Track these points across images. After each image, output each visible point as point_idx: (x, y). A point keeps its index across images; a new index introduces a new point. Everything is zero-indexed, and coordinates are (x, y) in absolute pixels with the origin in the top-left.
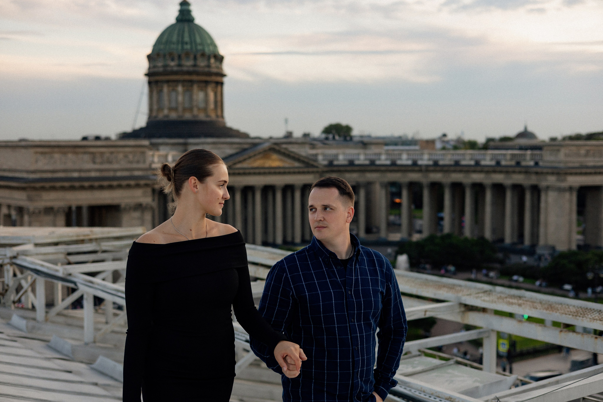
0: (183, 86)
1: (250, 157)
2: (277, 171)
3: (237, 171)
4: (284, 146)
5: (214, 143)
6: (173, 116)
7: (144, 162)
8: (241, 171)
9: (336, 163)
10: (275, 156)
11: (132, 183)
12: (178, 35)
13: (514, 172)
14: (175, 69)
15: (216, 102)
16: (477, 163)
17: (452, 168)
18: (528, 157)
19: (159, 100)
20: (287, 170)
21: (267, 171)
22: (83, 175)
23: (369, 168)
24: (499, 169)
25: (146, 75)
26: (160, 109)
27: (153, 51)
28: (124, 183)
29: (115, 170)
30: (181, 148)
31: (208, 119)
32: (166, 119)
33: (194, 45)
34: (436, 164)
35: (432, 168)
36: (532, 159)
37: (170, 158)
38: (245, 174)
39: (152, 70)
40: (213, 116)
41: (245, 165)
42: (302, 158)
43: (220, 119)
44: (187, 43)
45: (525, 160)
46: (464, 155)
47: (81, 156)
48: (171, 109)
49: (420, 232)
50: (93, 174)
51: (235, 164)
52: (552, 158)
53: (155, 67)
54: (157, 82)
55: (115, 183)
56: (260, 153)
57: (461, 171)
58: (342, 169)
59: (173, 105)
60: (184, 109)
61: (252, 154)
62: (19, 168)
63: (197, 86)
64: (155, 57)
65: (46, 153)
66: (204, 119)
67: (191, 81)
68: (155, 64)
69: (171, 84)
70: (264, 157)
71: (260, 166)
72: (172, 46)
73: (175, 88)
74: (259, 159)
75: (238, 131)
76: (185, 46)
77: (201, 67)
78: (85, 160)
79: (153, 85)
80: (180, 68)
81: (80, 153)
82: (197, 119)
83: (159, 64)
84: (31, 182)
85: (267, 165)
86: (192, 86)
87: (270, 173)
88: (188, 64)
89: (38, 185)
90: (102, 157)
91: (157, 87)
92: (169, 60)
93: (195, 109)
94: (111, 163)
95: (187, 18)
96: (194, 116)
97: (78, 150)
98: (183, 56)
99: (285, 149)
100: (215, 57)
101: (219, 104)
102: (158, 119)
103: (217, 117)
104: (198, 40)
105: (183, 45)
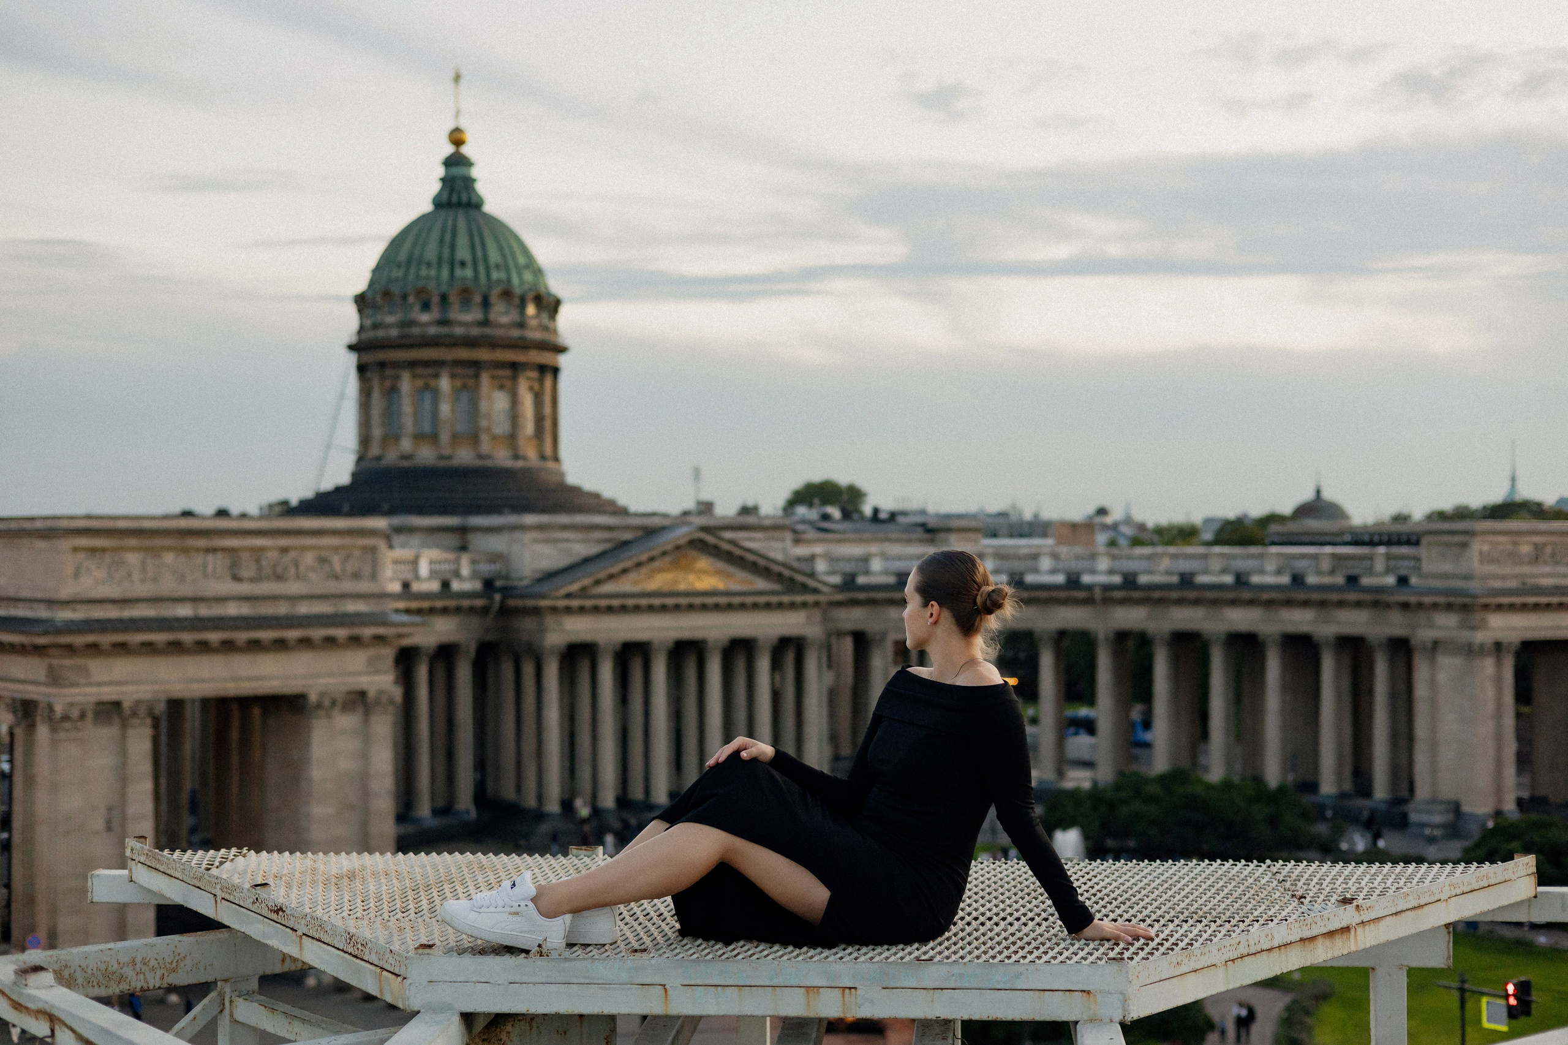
0: (453, 376)
1: (639, 565)
2: (710, 600)
3: (603, 603)
4: (728, 535)
5: (541, 528)
6: (426, 455)
7: (374, 576)
8: (616, 602)
9: (861, 580)
10: (704, 563)
12: (441, 241)
13: (1341, 604)
14: (432, 330)
15: (539, 420)
16: (1241, 580)
17: (1174, 595)
18: (1379, 565)
19: (390, 412)
20: (736, 600)
21: (684, 601)
22: (204, 611)
24: (1300, 596)
25: (352, 347)
26: (392, 437)
27: (372, 283)
28: (318, 633)
29: (293, 599)
30: (453, 540)
31: (520, 464)
32: (405, 464)
33: (482, 269)
34: (1130, 581)
35: (1117, 594)
36: (1388, 571)
37: (424, 569)
38: (624, 609)
39: (370, 335)
40: (532, 455)
41: (625, 585)
42: (776, 568)
43: (550, 465)
44: (463, 264)
45: (1370, 571)
46: (1205, 557)
47: (199, 559)
48: (419, 437)
49: (1089, 765)
50: (232, 610)
51: (598, 582)
52: (1447, 567)
53: (375, 326)
54: (382, 365)
55: (292, 634)
56: (664, 553)
57: (1196, 602)
58: (880, 595)
59: (427, 427)
60: (455, 437)
61: (644, 557)
62: (25, 594)
63: (493, 377)
64: (379, 299)
65: (103, 550)
66: (509, 463)
67: (476, 365)
68: (379, 318)
69: (420, 371)
70: (676, 565)
71: (666, 588)
72: (424, 272)
73: (432, 383)
74: (662, 570)
75: (597, 496)
76: (459, 272)
77: (501, 326)
78: (210, 568)
79: (369, 375)
80: (444, 330)
81: (198, 550)
82: (488, 463)
83: (390, 319)
84: (58, 631)
85: (682, 587)
86: (477, 376)
87: (691, 607)
88: (468, 317)
89: (79, 640)
90: (257, 561)
91: (383, 378)
92: (417, 308)
93: (484, 438)
94: (280, 578)
95: (464, 198)
96: (481, 457)
97: (192, 542)
98: (453, 299)
99: (731, 542)
100: (537, 299)
101: (548, 423)
102: (384, 463)
103: (543, 457)
104: (493, 255)
105: (451, 268)
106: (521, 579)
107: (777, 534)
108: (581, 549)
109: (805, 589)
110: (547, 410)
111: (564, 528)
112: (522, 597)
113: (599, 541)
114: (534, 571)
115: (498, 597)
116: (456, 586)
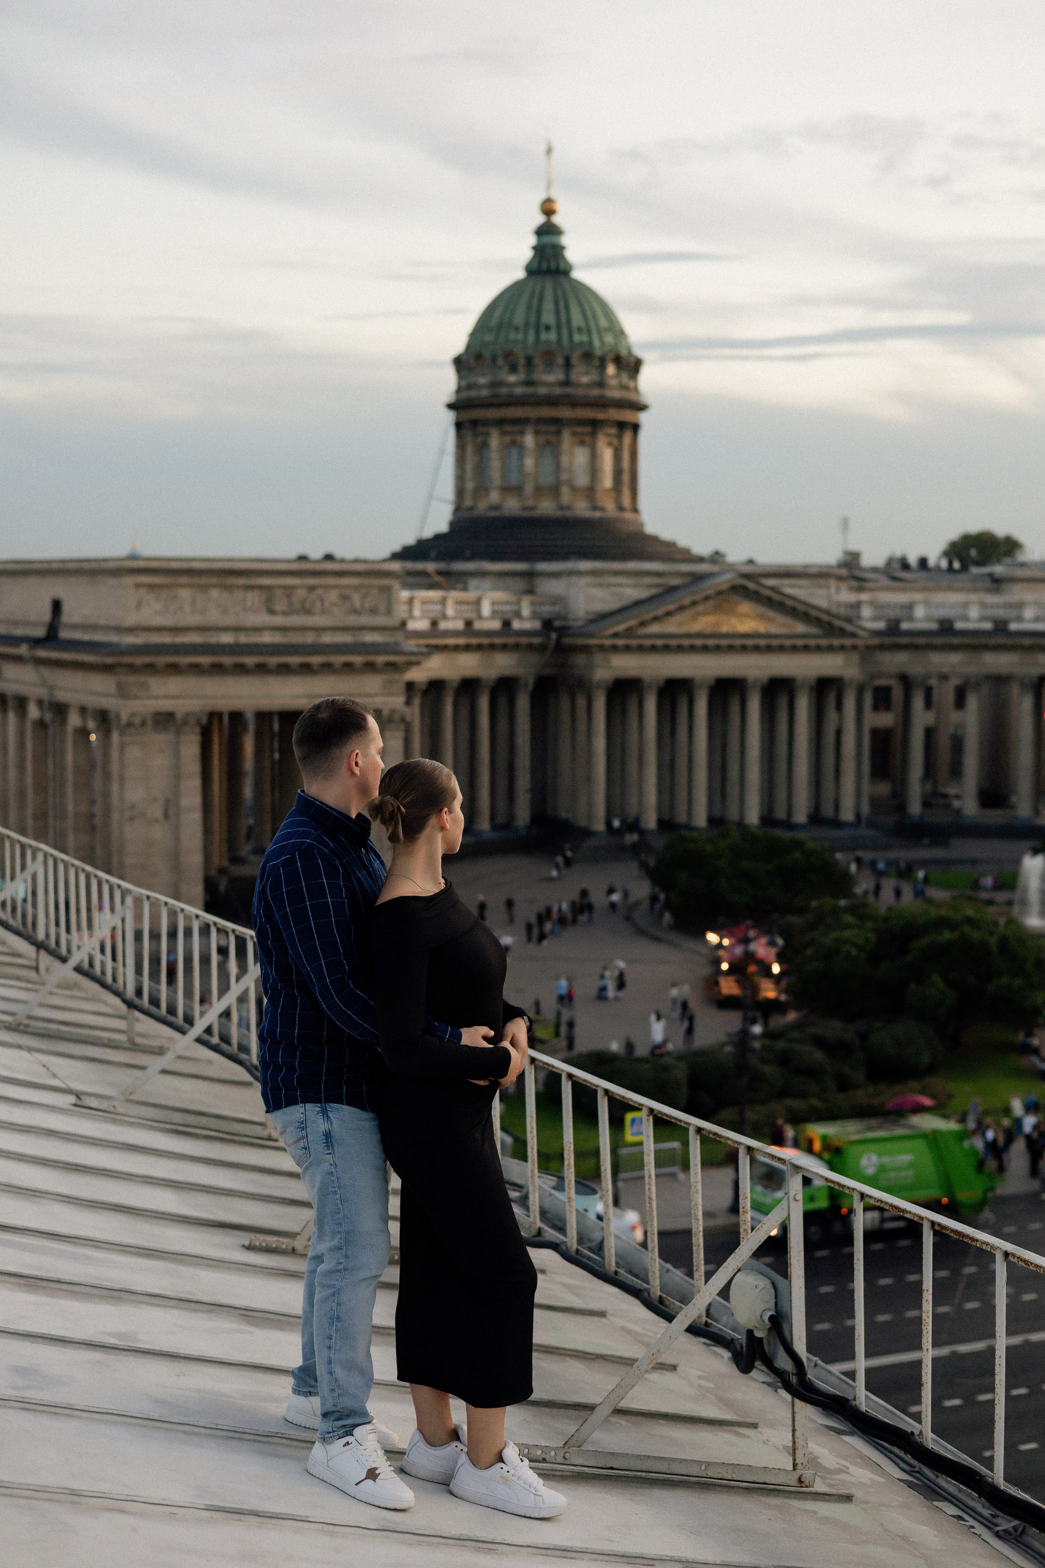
0: (537, 433)
1: (681, 608)
2: (750, 642)
3: (648, 643)
4: (771, 582)
5: (594, 573)
6: (512, 506)
7: (389, 612)
8: (662, 644)
9: (906, 626)
10: (746, 607)
11: (357, 660)
12: (529, 307)
14: (519, 390)
15: (618, 473)
19: (481, 469)
20: (775, 642)
21: (724, 642)
22: (243, 639)
23: (993, 641)
25: (451, 406)
26: (482, 489)
27: (469, 347)
28: (338, 660)
29: (319, 630)
30: (520, 584)
31: (597, 514)
33: (565, 332)
37: (486, 610)
38: (668, 650)
39: (465, 394)
40: (609, 505)
41: (670, 627)
42: (814, 613)
43: (628, 515)
44: (548, 328)
47: (239, 595)
48: (506, 490)
50: (267, 638)
51: (645, 625)
53: (469, 387)
54: (475, 423)
55: (316, 660)
56: (707, 598)
58: (922, 641)
59: (514, 480)
60: (539, 490)
61: (687, 601)
62: (103, 622)
63: (574, 434)
64: (472, 362)
65: (160, 586)
66: (587, 514)
67: (557, 422)
68: (473, 379)
69: (508, 428)
70: (718, 609)
71: (709, 631)
72: (512, 336)
73: (518, 438)
74: (705, 614)
75: (671, 545)
76: (544, 336)
77: (580, 385)
78: (249, 604)
79: (464, 432)
80: (530, 390)
81: (239, 587)
82: (569, 514)
83: (482, 380)
84: (123, 653)
85: (724, 629)
86: (558, 433)
87: (731, 649)
88: (551, 378)
89: (139, 661)
90: (289, 596)
91: (475, 435)
92: (506, 368)
93: (565, 490)
94: (308, 612)
95: (553, 265)
96: (561, 508)
97: (233, 581)
98: (537, 361)
99: (773, 589)
100: (618, 360)
101: (626, 477)
102: (475, 513)
103: (621, 508)
104: (577, 320)
105: (537, 333)
106: (576, 620)
107: (822, 581)
108: (632, 593)
109: (843, 633)
110: (626, 464)
111: (617, 573)
112: (573, 635)
113: (650, 586)
114: (588, 613)
115: (554, 636)
116: (516, 625)
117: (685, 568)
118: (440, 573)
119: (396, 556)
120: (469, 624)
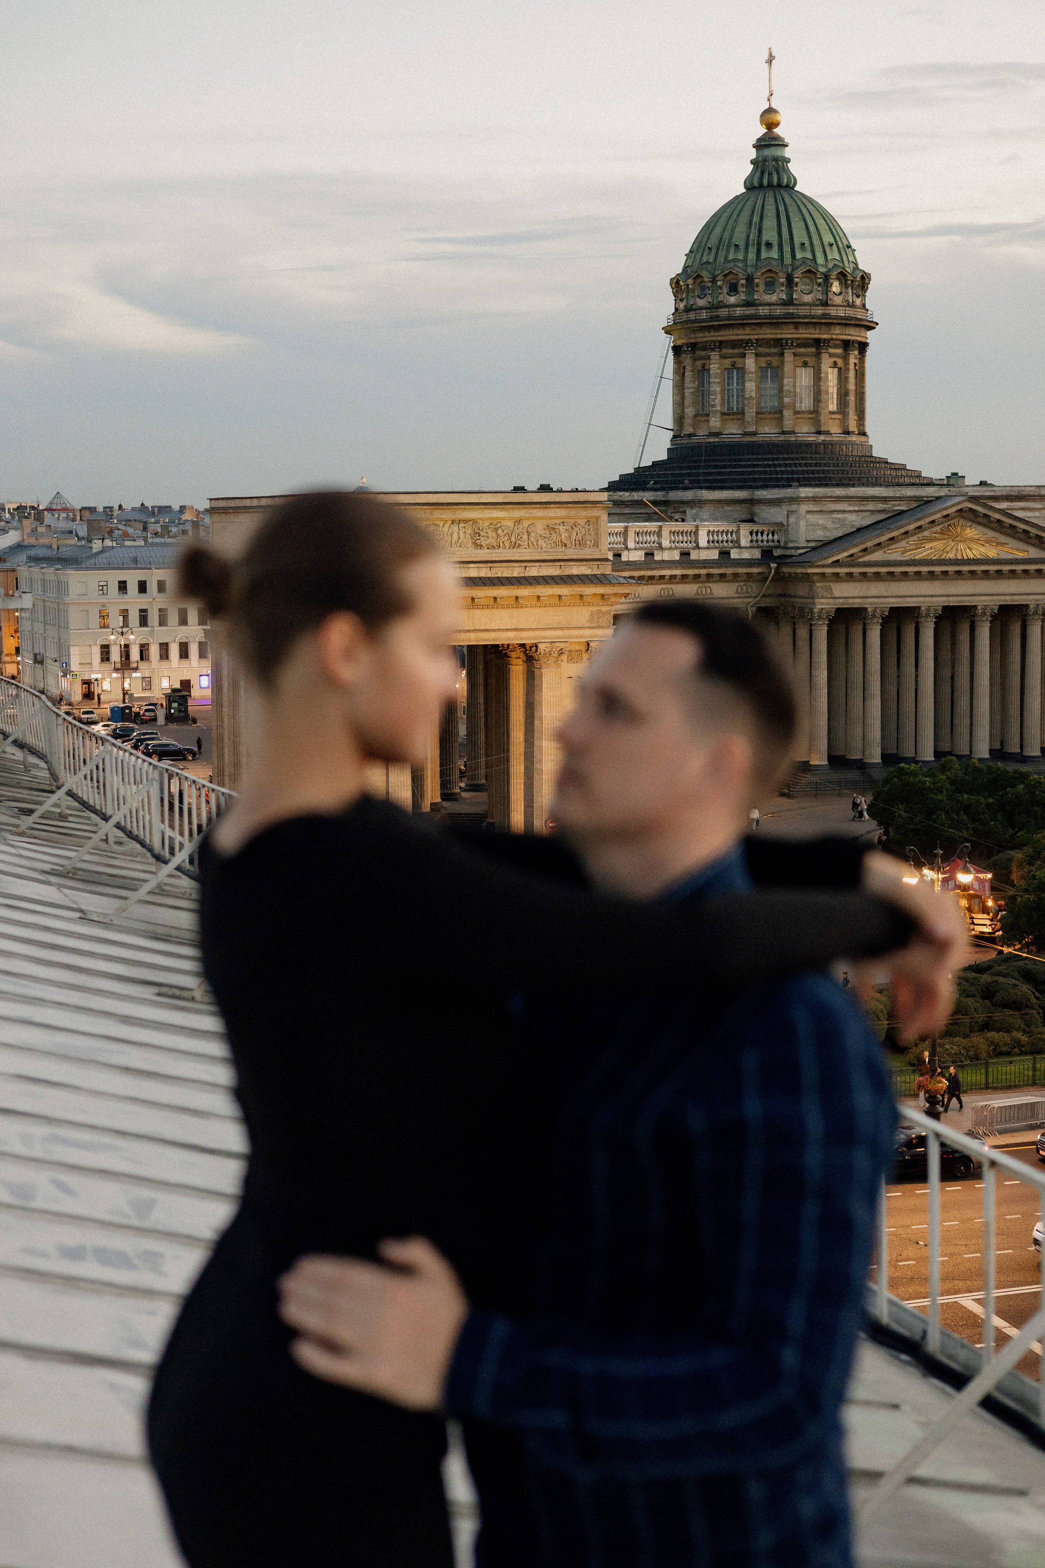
0: (758, 356)
1: (906, 535)
2: (980, 568)
3: (871, 571)
4: (1000, 505)
6: (733, 431)
8: (883, 570)
10: (972, 532)
11: (565, 591)
12: (750, 224)
14: (739, 311)
15: (843, 395)
19: (702, 393)
20: (1005, 570)
21: (952, 569)
25: (668, 330)
26: (703, 415)
27: (686, 267)
28: (545, 592)
29: (525, 563)
30: (740, 512)
31: (821, 439)
33: (787, 249)
37: (704, 540)
38: (892, 577)
39: (684, 317)
40: (835, 428)
41: (894, 554)
43: (856, 439)
44: (769, 245)
48: (727, 415)
51: (866, 551)
53: (688, 310)
54: (694, 346)
56: (933, 524)
59: (735, 405)
60: (761, 414)
61: (912, 527)
63: (795, 355)
64: (690, 283)
66: (811, 439)
67: (779, 343)
68: (690, 302)
69: (728, 351)
70: (946, 534)
71: (936, 557)
72: (731, 256)
73: (739, 361)
74: (931, 540)
75: (899, 467)
76: (764, 255)
77: (805, 304)
79: (683, 356)
80: (750, 311)
82: (792, 438)
83: (701, 303)
85: (951, 555)
86: (782, 354)
87: (959, 575)
88: (774, 298)
90: (496, 528)
91: (695, 360)
92: (725, 290)
93: (788, 413)
94: (514, 545)
95: (777, 179)
96: (783, 433)
98: (758, 281)
99: (1002, 512)
100: (842, 276)
101: (852, 398)
102: (694, 440)
103: (847, 433)
104: (800, 236)
105: (759, 251)
106: (797, 548)
108: (854, 520)
110: (852, 386)
112: (796, 565)
114: (808, 541)
115: (773, 565)
116: (734, 554)
117: (910, 492)
118: (655, 503)
119: (613, 487)
120: (685, 554)
